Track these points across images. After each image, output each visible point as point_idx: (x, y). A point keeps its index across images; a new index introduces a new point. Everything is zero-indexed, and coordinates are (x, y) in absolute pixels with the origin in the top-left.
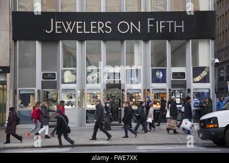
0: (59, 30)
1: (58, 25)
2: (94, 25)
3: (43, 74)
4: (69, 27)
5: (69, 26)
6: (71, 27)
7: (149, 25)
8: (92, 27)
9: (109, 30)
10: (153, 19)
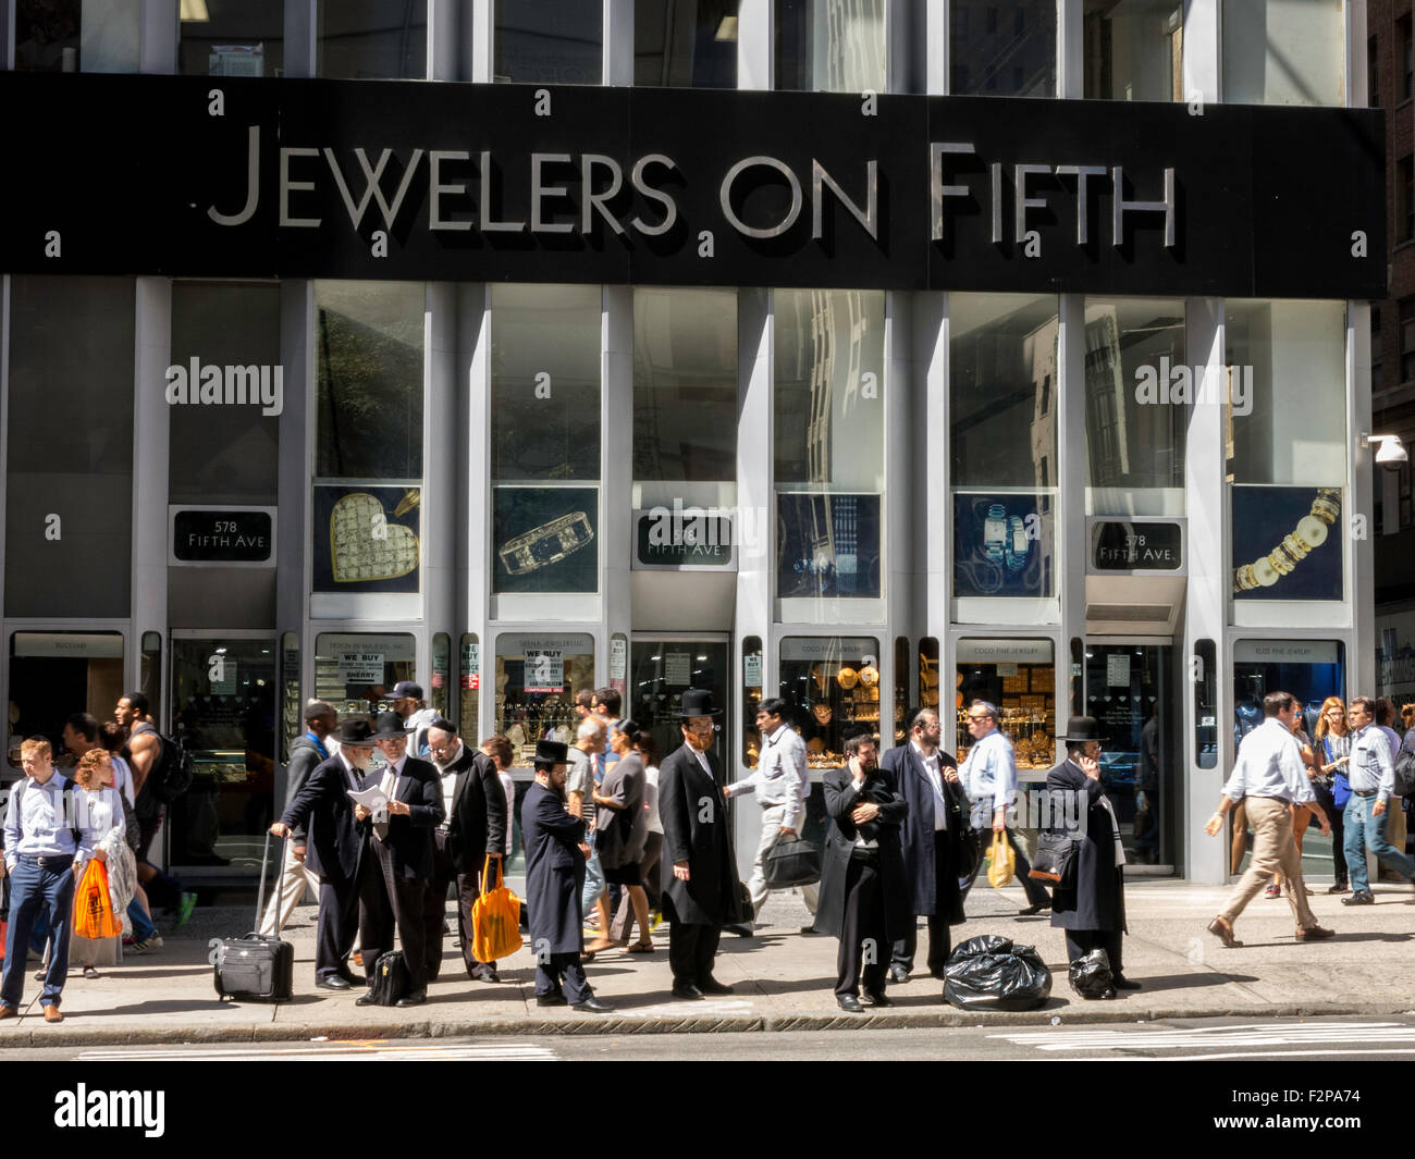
3: (181, 518)
4: (373, 187)
5: (373, 178)
8: (538, 191)
9: (657, 212)
10: (969, 148)
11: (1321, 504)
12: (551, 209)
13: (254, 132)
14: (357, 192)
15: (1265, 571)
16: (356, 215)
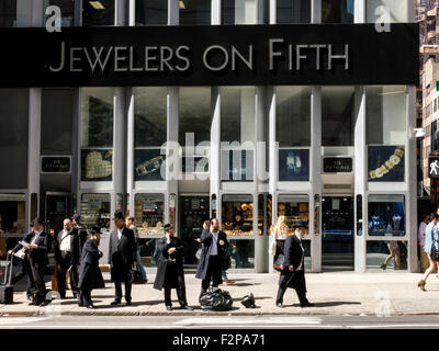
0: (76, 65)
1: (76, 54)
2: (151, 53)
3: (43, 159)
4: (98, 59)
5: (98, 56)
6: (103, 58)
7: (272, 54)
8: (147, 58)
9: (184, 64)
10: (281, 40)
11: (397, 151)
12: (151, 64)
13: (63, 43)
14: (93, 60)
15: (379, 173)
16: (93, 67)
